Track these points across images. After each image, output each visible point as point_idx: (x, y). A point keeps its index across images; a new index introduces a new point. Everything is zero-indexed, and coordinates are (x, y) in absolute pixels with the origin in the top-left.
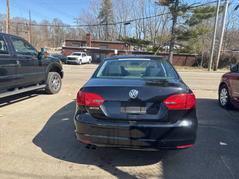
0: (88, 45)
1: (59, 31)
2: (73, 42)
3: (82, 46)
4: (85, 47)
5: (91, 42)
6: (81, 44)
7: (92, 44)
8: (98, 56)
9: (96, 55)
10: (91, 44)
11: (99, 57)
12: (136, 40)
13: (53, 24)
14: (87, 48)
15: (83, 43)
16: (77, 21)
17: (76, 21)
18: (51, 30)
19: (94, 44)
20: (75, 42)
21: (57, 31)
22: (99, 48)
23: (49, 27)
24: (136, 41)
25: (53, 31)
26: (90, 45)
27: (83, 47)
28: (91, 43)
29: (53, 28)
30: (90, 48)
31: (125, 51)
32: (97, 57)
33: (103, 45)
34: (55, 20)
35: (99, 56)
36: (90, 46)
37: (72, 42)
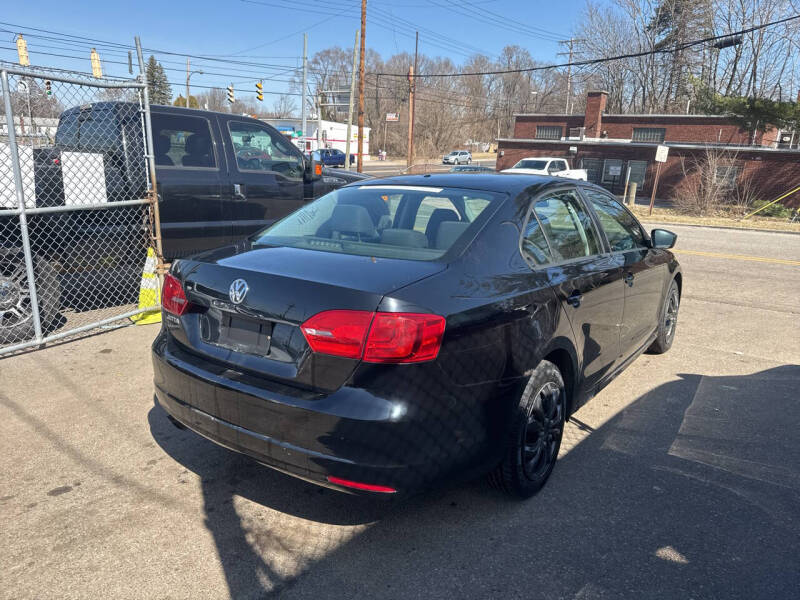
0: (591, 133)
1: (518, 87)
2: (540, 124)
3: (567, 136)
4: (578, 138)
5: (603, 118)
6: (564, 130)
7: (606, 125)
8: (615, 170)
9: (608, 168)
10: (599, 129)
11: (619, 174)
12: (776, 105)
13: (500, 66)
14: (586, 140)
15: (575, 123)
16: (571, 49)
17: (566, 48)
18: (493, 87)
19: (613, 125)
20: (545, 124)
21: (510, 90)
22: (627, 141)
23: (487, 76)
24: (774, 110)
25: (498, 88)
26: (596, 130)
27: (570, 138)
28: (600, 124)
29: (500, 79)
30: (597, 140)
31: (704, 150)
32: (611, 173)
33: (647, 130)
34: (509, 52)
35: (619, 168)
36: (598, 133)
37: (536, 124)
